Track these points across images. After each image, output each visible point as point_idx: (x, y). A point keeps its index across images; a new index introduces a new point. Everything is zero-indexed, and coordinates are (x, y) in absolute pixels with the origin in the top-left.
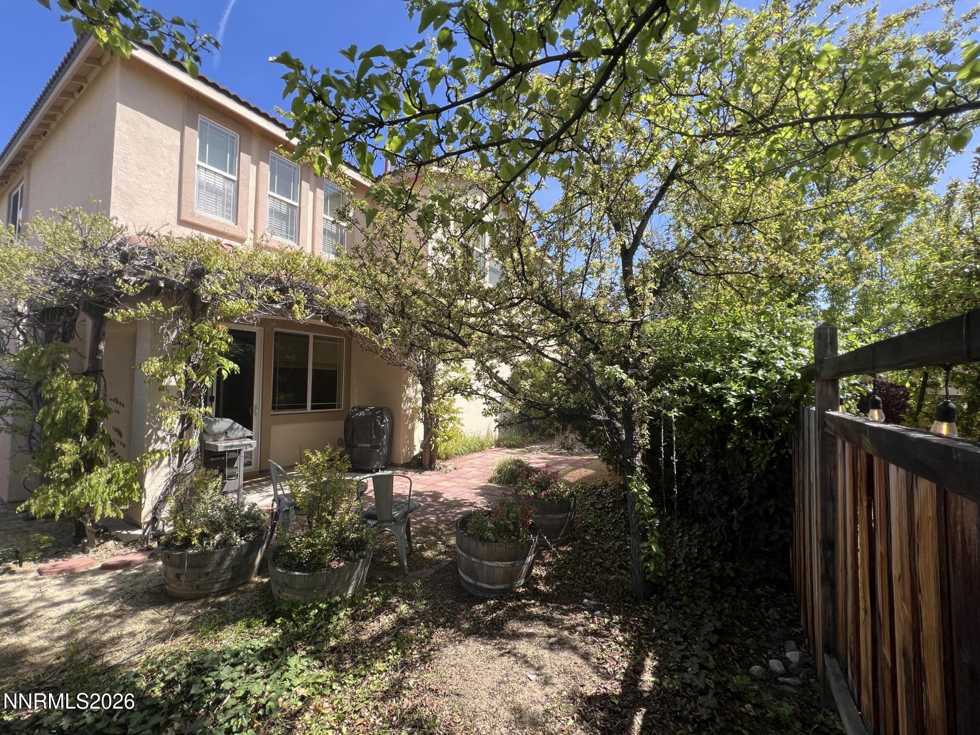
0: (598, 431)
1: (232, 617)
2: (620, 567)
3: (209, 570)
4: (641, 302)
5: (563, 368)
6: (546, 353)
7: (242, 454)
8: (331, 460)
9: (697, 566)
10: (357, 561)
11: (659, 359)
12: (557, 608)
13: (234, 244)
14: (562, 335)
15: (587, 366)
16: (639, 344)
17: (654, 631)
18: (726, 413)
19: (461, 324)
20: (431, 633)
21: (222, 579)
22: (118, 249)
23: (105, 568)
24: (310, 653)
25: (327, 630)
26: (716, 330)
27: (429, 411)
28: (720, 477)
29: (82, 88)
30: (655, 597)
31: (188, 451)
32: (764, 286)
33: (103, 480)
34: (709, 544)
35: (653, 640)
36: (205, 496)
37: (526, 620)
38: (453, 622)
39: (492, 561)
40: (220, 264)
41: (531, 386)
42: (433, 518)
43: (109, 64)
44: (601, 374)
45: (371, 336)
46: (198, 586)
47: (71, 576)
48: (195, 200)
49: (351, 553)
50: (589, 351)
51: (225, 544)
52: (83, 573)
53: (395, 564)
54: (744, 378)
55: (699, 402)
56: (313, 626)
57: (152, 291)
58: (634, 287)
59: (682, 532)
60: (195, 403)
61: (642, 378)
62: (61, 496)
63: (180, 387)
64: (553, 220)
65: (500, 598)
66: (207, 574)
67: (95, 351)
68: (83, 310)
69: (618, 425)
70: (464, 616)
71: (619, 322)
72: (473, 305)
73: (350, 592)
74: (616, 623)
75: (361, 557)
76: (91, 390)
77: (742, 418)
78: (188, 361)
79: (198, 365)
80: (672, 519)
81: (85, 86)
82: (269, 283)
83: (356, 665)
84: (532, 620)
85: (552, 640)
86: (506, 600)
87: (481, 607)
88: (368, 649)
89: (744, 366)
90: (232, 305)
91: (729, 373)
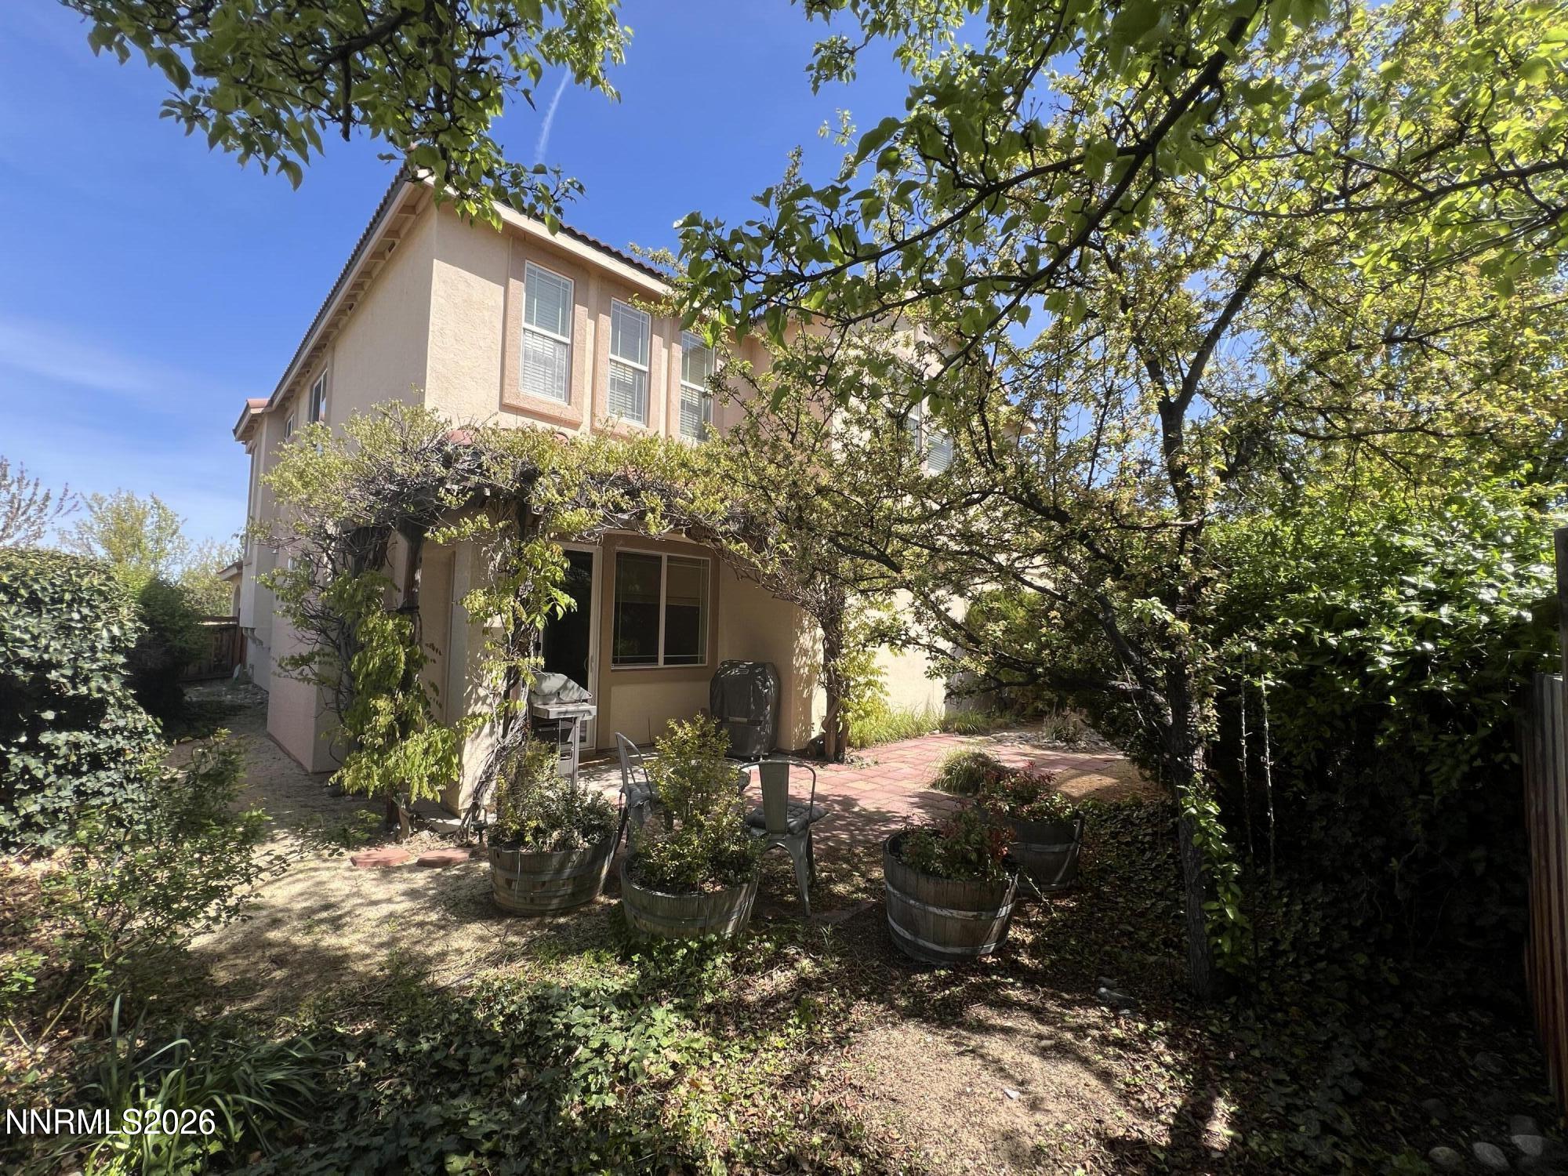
0: (1122, 710)
1: (575, 947)
2: (1167, 943)
3: (547, 878)
4: (1197, 492)
5: (1058, 603)
6: (1028, 578)
7: (578, 724)
8: (704, 735)
9: (1321, 958)
10: (740, 885)
11: (1239, 587)
12: (1052, 997)
13: (569, 432)
14: (1055, 548)
15: (1102, 599)
16: (1197, 563)
17: (1232, 1055)
18: (1375, 684)
19: (889, 535)
20: (850, 1006)
21: (561, 893)
22: (439, 450)
23: (423, 864)
24: (678, 1008)
25: (700, 981)
26: (1353, 535)
27: (836, 670)
28: (1366, 802)
29: (393, 245)
30: (1233, 1000)
31: (515, 717)
32: (1457, 450)
33: (419, 749)
34: (1344, 921)
35: (1231, 1070)
36: (540, 778)
37: (1000, 1007)
38: (881, 995)
39: (942, 907)
40: (556, 462)
41: (1004, 632)
42: (844, 836)
43: (425, 210)
44: (1126, 613)
45: (750, 555)
46: (532, 900)
47: (387, 870)
48: (521, 375)
49: (731, 873)
50: (1104, 574)
51: (564, 844)
52: (399, 868)
53: (791, 898)
54: (1411, 621)
55: (1316, 663)
56: (682, 971)
57: (477, 502)
58: (1185, 466)
59: (1290, 896)
60: (524, 651)
61: (1204, 621)
62: (375, 768)
63: (506, 629)
64: (1038, 362)
65: (956, 969)
66: (544, 883)
67: (411, 582)
68: (399, 530)
69: (1160, 699)
70: (898, 988)
71: (1158, 526)
72: (907, 505)
73: (730, 930)
74: (1159, 1033)
75: (744, 880)
76: (408, 632)
77: (1406, 693)
78: (517, 595)
79: (528, 600)
80: (1267, 873)
81: (397, 242)
82: (613, 484)
83: (742, 1034)
84: (1010, 1008)
85: (1045, 1043)
86: (965, 972)
87: (925, 977)
88: (758, 1016)
89: (1409, 599)
90: (570, 517)
91: (1377, 613)
